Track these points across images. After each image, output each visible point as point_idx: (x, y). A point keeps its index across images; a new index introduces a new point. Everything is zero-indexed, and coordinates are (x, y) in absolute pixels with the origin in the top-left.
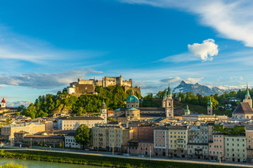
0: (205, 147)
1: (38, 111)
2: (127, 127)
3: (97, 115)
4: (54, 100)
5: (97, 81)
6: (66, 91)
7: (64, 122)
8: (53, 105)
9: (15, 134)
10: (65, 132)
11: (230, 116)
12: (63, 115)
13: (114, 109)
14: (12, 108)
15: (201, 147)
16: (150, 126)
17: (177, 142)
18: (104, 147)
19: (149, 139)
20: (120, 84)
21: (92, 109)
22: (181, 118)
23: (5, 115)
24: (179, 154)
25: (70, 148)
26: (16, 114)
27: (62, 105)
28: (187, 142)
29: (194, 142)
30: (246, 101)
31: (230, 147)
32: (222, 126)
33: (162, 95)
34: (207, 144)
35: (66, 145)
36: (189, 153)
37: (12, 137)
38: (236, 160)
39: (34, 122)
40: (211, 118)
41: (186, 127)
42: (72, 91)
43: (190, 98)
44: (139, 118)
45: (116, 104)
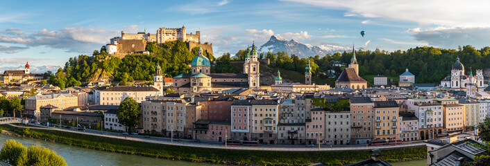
0: (301, 127)
1: (69, 79)
2: (193, 101)
3: (149, 84)
4: (90, 64)
5: (149, 35)
6: (105, 50)
7: (103, 94)
8: (87, 71)
9: (41, 108)
10: (104, 107)
11: (333, 85)
12: (101, 84)
13: (174, 75)
14: (37, 75)
15: (296, 128)
16: (226, 99)
17: (264, 122)
18: (159, 130)
19: (225, 119)
20: (182, 39)
21: (142, 76)
22: (269, 89)
23: (30, 83)
24: (266, 139)
25: (111, 131)
26: (41, 83)
27: (100, 70)
28: (277, 123)
29: (286, 121)
30: (352, 66)
31: (332, 127)
32: (323, 99)
33: (243, 56)
34: (304, 124)
35: (106, 127)
36: (279, 137)
37: (37, 112)
38: (339, 143)
39: (63, 93)
40: (310, 88)
41: (276, 101)
42: (113, 50)
43: (282, 60)
44: (210, 89)
45: (177, 67)
